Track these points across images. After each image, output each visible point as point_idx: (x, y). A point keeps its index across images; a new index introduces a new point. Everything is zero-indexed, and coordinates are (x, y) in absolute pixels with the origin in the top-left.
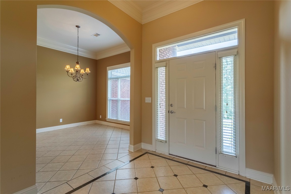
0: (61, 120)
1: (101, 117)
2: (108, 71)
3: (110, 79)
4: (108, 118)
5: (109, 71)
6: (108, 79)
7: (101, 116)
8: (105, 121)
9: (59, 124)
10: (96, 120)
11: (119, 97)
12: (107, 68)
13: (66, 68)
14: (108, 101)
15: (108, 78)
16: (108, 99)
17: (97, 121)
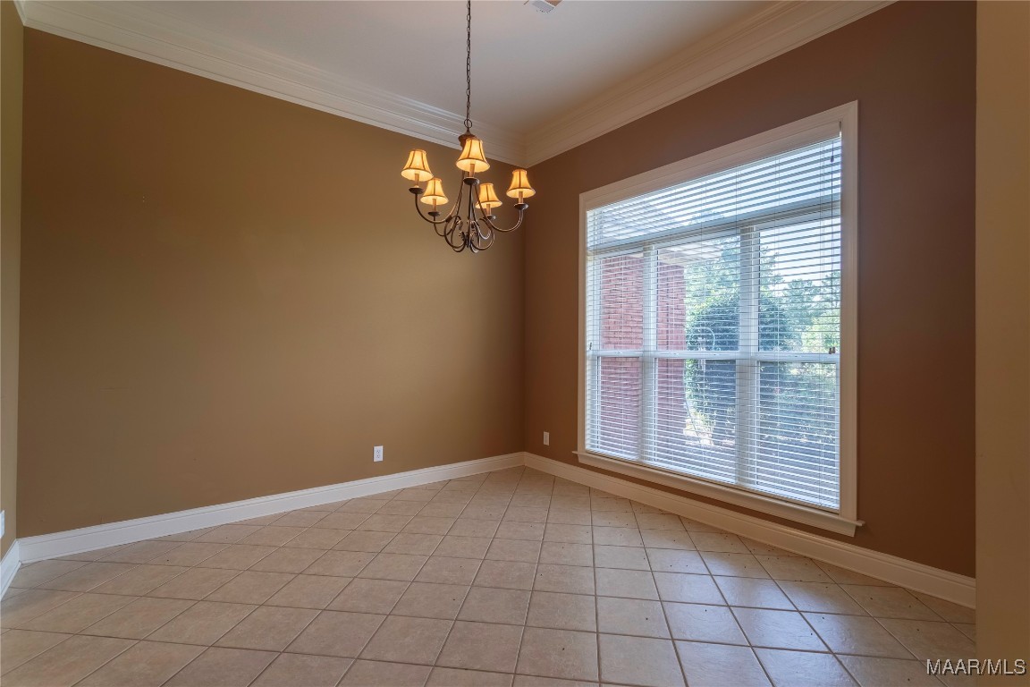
0: (379, 453)
1: (546, 441)
2: (585, 215)
3: (598, 251)
4: (588, 447)
5: (590, 214)
6: (585, 254)
7: (546, 435)
8: (573, 460)
9: (369, 470)
10: (525, 453)
11: (652, 344)
12: (582, 197)
13: (407, 165)
14: (588, 363)
15: (585, 248)
16: (584, 352)
17: (529, 459)
